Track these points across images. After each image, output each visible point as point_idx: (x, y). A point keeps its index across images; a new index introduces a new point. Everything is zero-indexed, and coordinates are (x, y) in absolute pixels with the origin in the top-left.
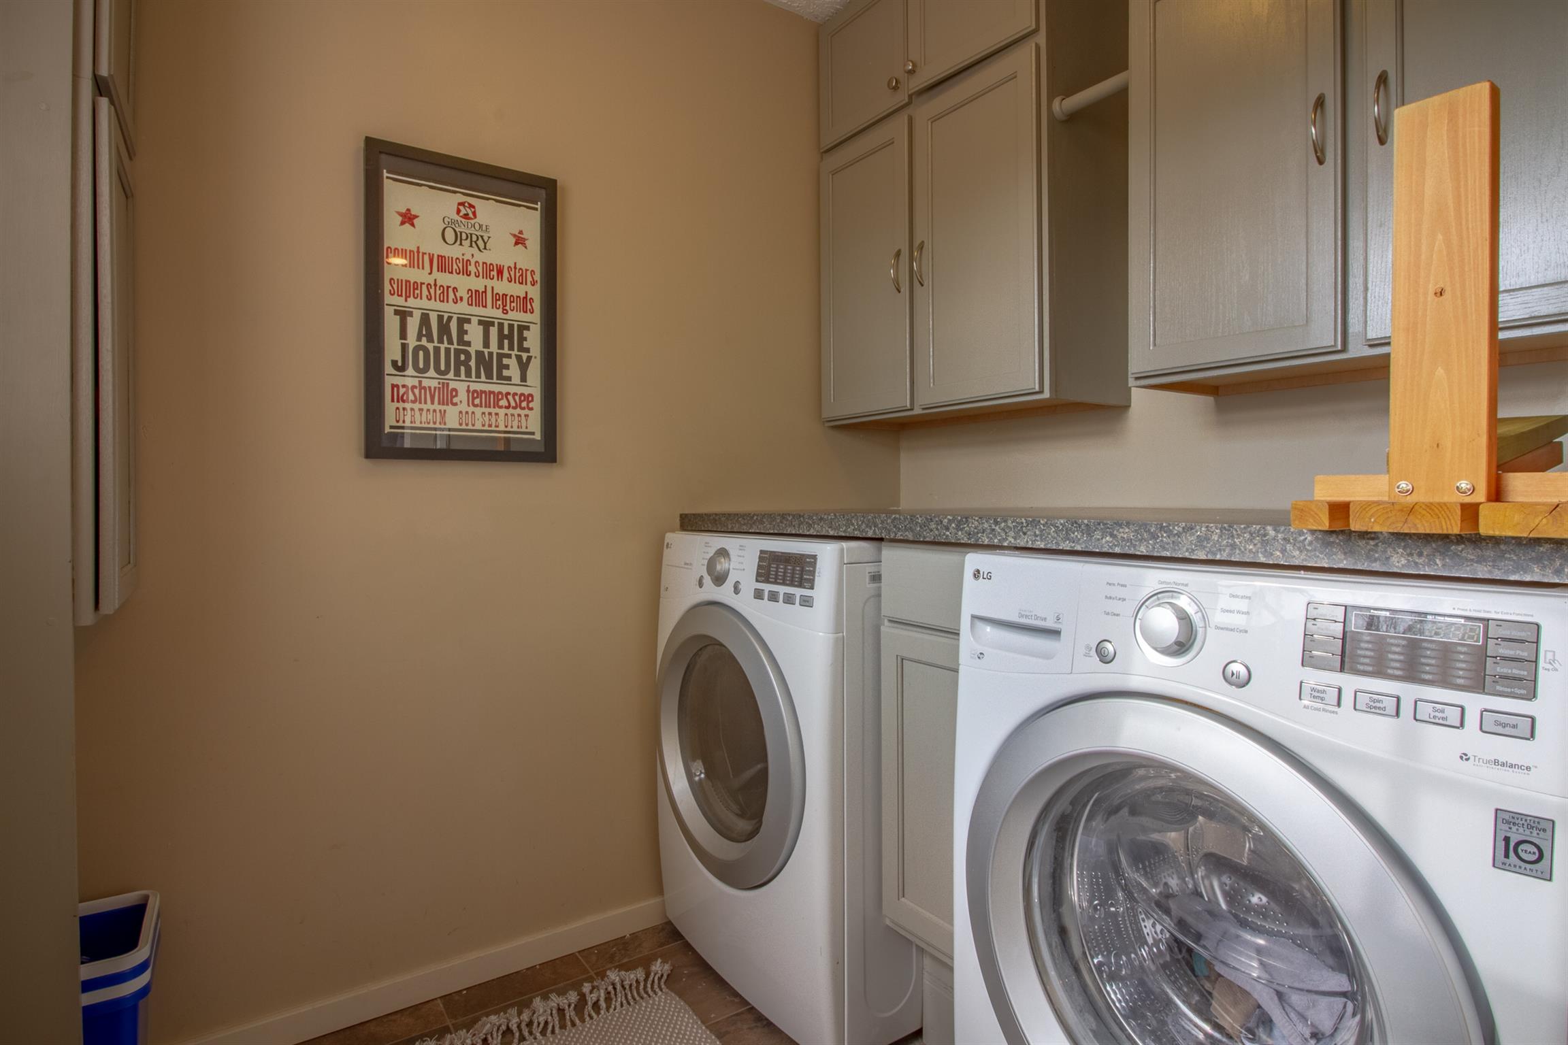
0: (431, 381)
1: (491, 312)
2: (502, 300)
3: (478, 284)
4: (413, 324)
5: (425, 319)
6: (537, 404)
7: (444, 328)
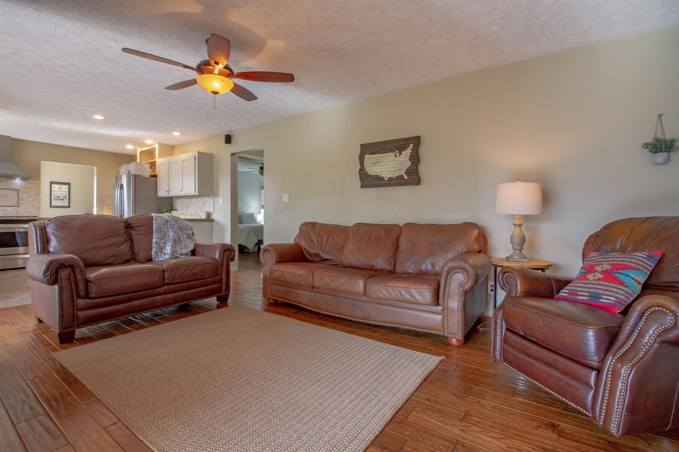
0: (57, 201)
1: (62, 195)
2: (64, 194)
3: (61, 193)
4: (55, 196)
5: (56, 196)
6: (68, 203)
7: (58, 197)
